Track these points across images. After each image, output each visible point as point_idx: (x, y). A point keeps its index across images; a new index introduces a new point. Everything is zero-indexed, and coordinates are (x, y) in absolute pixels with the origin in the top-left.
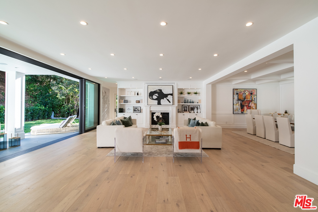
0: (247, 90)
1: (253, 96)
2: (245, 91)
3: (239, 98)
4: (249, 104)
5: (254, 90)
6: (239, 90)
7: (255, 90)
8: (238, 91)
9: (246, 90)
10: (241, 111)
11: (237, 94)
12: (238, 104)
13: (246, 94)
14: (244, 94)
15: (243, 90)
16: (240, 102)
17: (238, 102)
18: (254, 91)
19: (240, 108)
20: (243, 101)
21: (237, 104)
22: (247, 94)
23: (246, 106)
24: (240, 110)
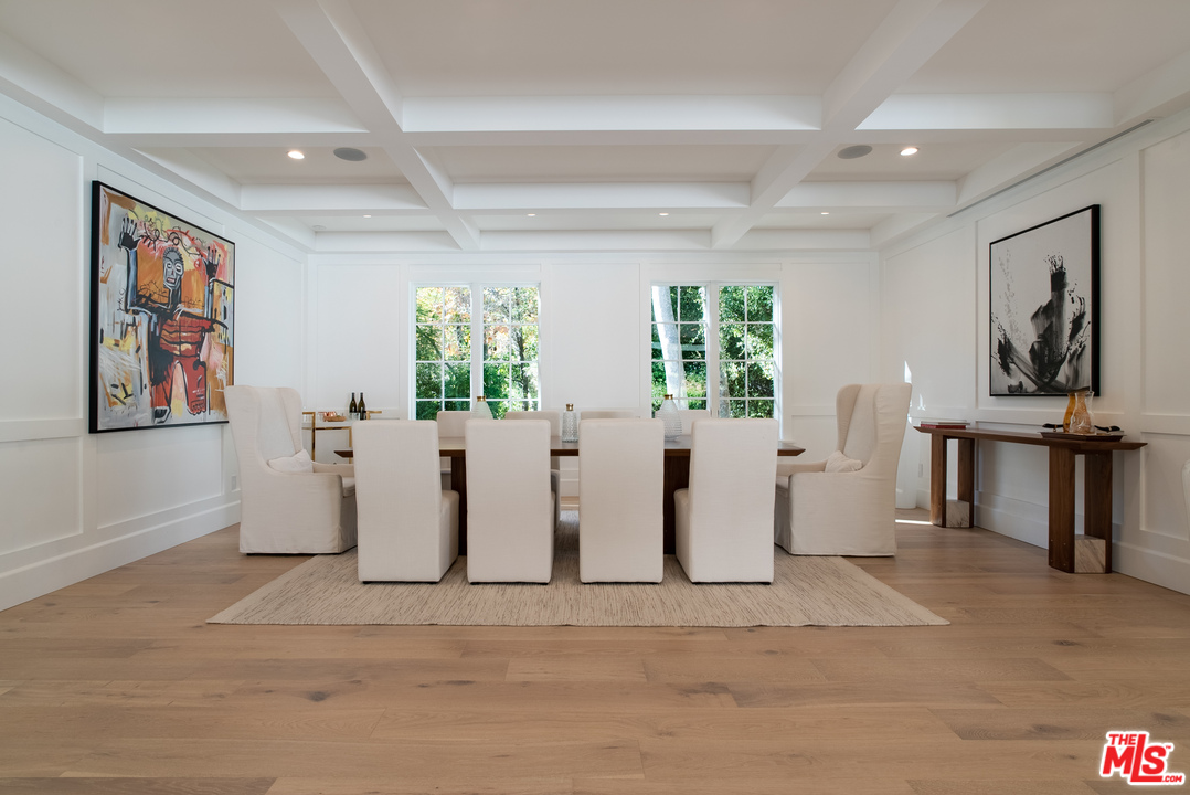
0: (194, 232)
1: (218, 288)
2: (175, 235)
3: (141, 283)
4: (199, 345)
5: (222, 247)
6: (138, 208)
7: (227, 245)
8: (132, 216)
9: (185, 228)
10: (153, 405)
11: (127, 242)
12: (130, 342)
13: (181, 260)
14: (173, 256)
15: (168, 224)
16: (143, 319)
17: (129, 318)
18: (225, 252)
19: (146, 380)
20: (164, 316)
21: (124, 334)
22: (190, 262)
23: (183, 356)
24: (147, 392)
